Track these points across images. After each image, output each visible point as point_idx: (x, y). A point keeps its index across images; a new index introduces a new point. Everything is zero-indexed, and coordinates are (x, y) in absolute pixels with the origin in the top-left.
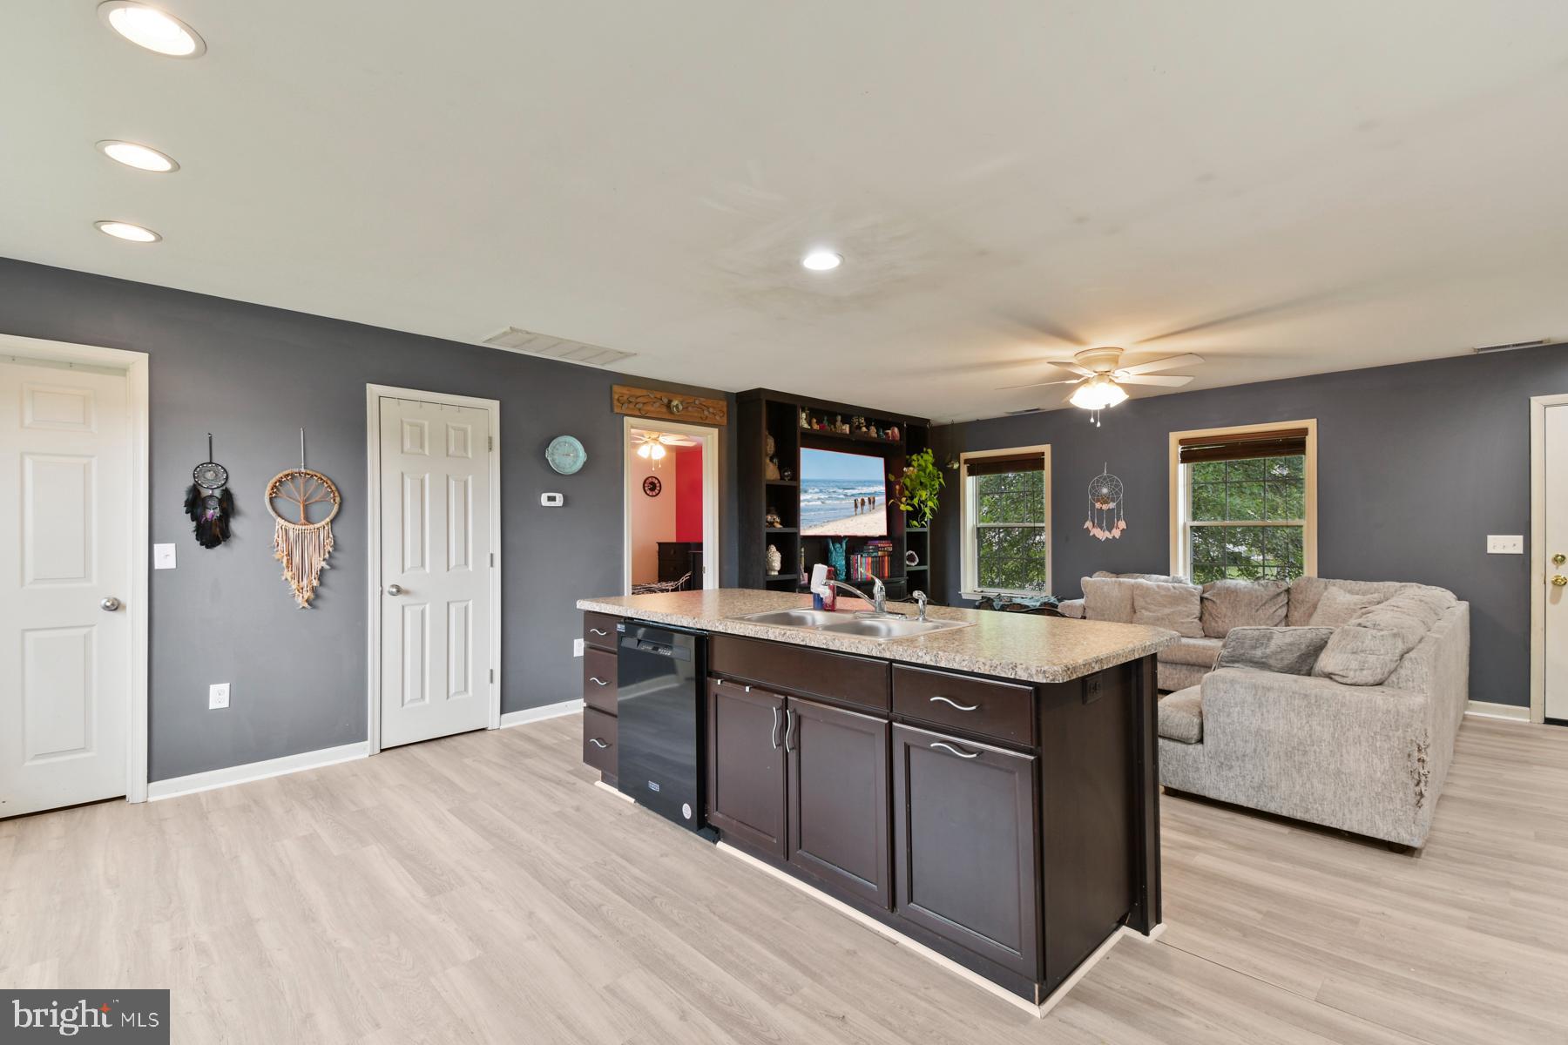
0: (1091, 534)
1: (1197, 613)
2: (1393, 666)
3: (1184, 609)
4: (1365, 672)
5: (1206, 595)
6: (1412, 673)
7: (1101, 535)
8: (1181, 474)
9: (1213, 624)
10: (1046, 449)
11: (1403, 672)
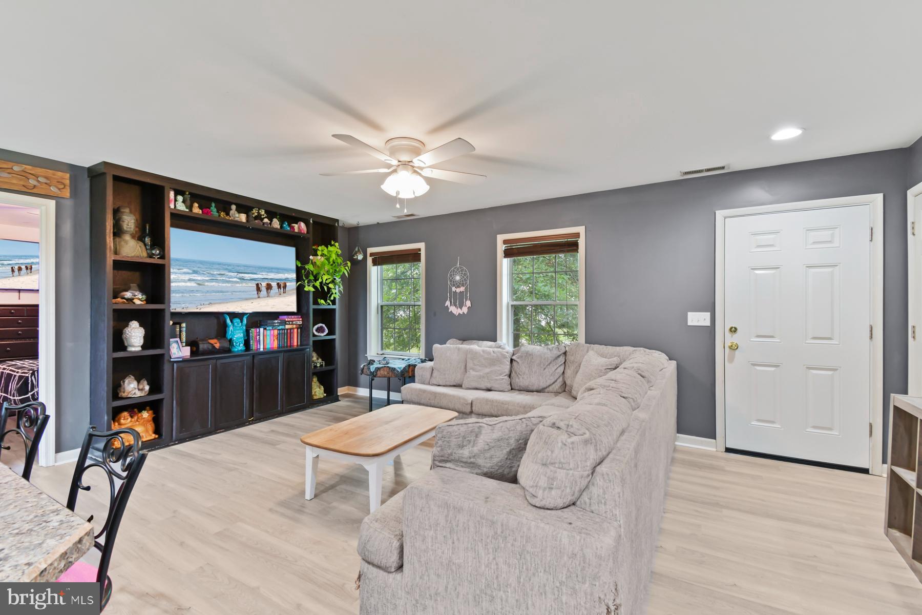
0: (450, 311)
1: (507, 372)
2: (584, 483)
3: (499, 368)
4: (553, 492)
5: (514, 358)
6: (604, 493)
7: (454, 310)
8: (505, 265)
9: (517, 380)
10: (421, 246)
11: (595, 490)
